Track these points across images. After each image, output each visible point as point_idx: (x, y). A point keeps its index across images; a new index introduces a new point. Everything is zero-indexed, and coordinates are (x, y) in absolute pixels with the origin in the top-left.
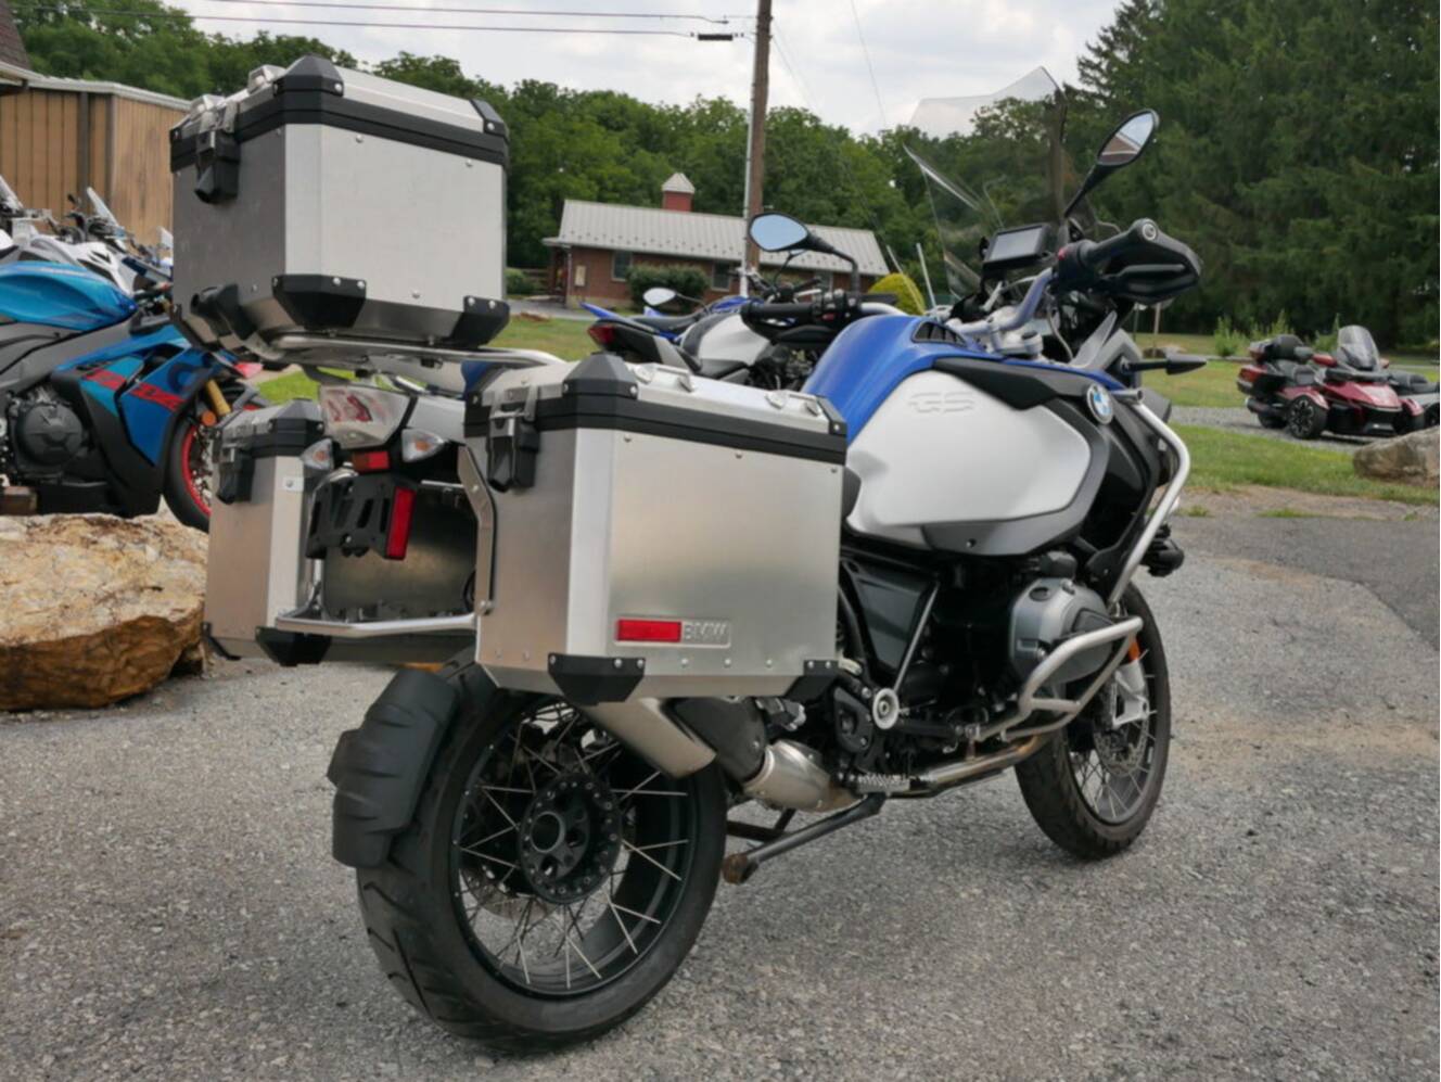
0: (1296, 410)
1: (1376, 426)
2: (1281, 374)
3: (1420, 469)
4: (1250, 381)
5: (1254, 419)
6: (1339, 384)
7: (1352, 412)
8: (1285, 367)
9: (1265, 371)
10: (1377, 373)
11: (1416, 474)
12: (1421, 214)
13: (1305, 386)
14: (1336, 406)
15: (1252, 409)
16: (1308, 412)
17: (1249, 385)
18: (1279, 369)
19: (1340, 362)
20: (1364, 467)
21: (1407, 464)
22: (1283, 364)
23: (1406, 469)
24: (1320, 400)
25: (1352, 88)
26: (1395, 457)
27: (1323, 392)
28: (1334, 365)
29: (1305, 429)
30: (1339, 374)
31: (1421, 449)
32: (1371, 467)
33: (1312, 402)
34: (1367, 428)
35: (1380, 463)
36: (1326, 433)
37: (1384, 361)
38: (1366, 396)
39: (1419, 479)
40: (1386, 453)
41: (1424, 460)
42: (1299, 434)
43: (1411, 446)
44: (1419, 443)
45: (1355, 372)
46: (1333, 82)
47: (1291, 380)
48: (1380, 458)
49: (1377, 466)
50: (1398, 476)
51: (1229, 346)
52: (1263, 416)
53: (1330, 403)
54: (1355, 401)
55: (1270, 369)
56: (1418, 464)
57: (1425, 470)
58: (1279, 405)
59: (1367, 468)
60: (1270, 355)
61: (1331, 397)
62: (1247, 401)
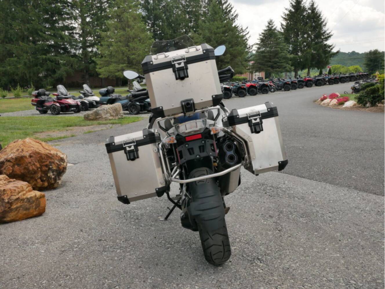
0: (52, 108)
1: (72, 109)
2: (43, 99)
3: (101, 116)
4: (35, 102)
5: (38, 112)
6: (61, 100)
7: (66, 106)
8: (43, 98)
9: (39, 99)
10: (69, 96)
11: (100, 118)
12: (41, 55)
13: (51, 101)
14: (62, 105)
15: (37, 110)
16: (55, 108)
17: (36, 103)
18: (42, 98)
19: (59, 94)
20: (87, 118)
21: (97, 116)
22: (43, 97)
23: (97, 117)
24: (58, 104)
25: (13, 23)
26: (94, 115)
27: (58, 102)
28: (58, 95)
29: (55, 112)
30: (60, 97)
31: (100, 112)
32: (89, 118)
33: (56, 105)
34: (70, 110)
35: (91, 117)
36: (61, 113)
37: (69, 93)
38: (68, 102)
39: (101, 119)
40: (92, 114)
41: (101, 114)
42: (55, 114)
43: (97, 112)
44: (99, 110)
45: (64, 96)
46: (6, 21)
47: (46, 100)
48: (91, 115)
49: (90, 118)
50: (95, 119)
51: (5, 95)
52: (40, 111)
53: (60, 105)
54: (66, 104)
55: (40, 99)
56: (100, 115)
57: (102, 116)
58: (45, 107)
59: (88, 119)
60: (38, 95)
61: (60, 103)
62: (35, 108)
